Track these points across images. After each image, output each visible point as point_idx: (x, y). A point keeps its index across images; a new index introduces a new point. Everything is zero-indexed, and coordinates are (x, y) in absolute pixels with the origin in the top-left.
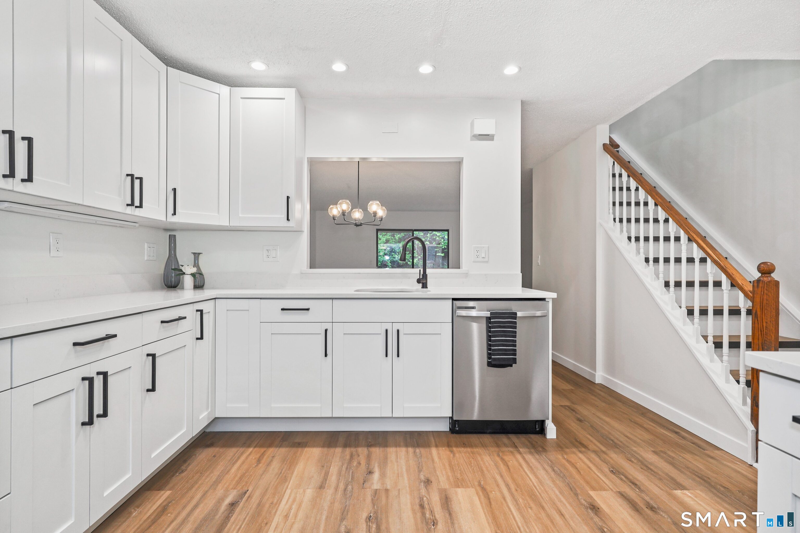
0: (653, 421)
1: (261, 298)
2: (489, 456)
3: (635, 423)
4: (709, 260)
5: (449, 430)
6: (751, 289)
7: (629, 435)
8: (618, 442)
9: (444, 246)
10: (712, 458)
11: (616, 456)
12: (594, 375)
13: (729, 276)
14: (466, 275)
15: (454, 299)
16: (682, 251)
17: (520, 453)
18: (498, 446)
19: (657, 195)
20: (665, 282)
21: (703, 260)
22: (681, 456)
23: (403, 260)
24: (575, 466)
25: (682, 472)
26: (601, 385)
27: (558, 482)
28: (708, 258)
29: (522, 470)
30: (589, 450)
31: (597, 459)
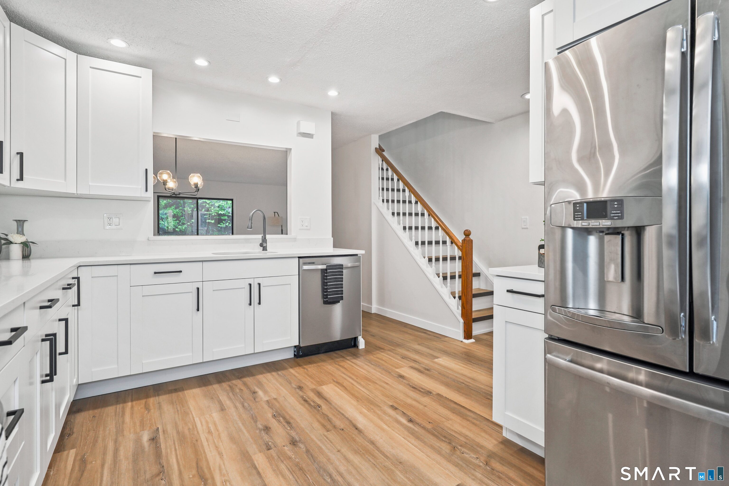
0: (412, 329)
1: (130, 264)
2: (330, 365)
3: (403, 332)
4: (440, 228)
5: (293, 357)
6: (461, 245)
7: (402, 338)
8: (398, 343)
9: (214, 213)
10: (445, 341)
11: (401, 350)
12: (371, 308)
13: (450, 237)
14: (295, 239)
15: (299, 257)
16: (425, 223)
17: (348, 360)
18: (332, 359)
19: (411, 187)
20: (416, 242)
21: (437, 228)
22: (431, 344)
23: (250, 228)
24: (382, 359)
25: (434, 351)
26: (375, 314)
27: (377, 369)
28: (440, 227)
29: (354, 368)
30: (386, 350)
31: (392, 354)
